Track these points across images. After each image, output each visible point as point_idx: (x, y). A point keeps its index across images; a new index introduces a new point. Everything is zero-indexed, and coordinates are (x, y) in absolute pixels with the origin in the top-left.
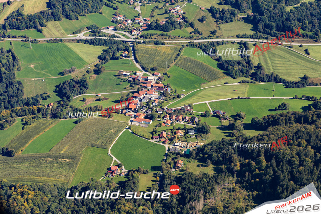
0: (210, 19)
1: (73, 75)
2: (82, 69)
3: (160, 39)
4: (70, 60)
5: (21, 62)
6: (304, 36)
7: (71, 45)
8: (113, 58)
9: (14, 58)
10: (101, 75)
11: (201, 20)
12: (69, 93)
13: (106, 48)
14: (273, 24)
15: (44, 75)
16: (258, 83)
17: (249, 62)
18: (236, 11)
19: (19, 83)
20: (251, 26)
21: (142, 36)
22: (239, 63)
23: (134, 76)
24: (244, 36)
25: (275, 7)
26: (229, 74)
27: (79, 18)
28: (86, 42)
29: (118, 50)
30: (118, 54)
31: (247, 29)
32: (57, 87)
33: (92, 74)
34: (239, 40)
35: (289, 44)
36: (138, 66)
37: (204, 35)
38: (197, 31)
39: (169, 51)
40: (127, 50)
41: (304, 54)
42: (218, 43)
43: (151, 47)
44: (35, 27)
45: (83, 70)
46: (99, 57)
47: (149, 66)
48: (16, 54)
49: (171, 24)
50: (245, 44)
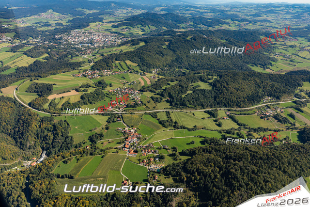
0: (152, 101)
1: (96, 131)
2: (100, 128)
3: (133, 112)
4: (94, 124)
5: (71, 126)
6: (191, 108)
8: (113, 122)
9: (68, 124)
10: (109, 130)
11: (148, 102)
12: (96, 140)
13: (109, 117)
14: (178, 103)
15: (83, 132)
16: (177, 130)
17: (171, 120)
18: (163, 98)
19: (72, 137)
20: (169, 104)
21: (124, 111)
22: (168, 121)
23: (124, 130)
25: (178, 96)
26: (164, 126)
27: (96, 103)
28: (100, 114)
29: (115, 117)
30: (115, 120)
31: (168, 105)
32: (89, 137)
33: (105, 129)
34: (166, 110)
35: (186, 111)
36: (125, 125)
37: (151, 109)
38: (147, 107)
39: (137, 117)
40: (119, 117)
41: (192, 115)
42: (157, 112)
43: (129, 115)
46: (107, 121)
47: (130, 125)
48: (68, 122)
49: (136, 105)
50: (168, 112)
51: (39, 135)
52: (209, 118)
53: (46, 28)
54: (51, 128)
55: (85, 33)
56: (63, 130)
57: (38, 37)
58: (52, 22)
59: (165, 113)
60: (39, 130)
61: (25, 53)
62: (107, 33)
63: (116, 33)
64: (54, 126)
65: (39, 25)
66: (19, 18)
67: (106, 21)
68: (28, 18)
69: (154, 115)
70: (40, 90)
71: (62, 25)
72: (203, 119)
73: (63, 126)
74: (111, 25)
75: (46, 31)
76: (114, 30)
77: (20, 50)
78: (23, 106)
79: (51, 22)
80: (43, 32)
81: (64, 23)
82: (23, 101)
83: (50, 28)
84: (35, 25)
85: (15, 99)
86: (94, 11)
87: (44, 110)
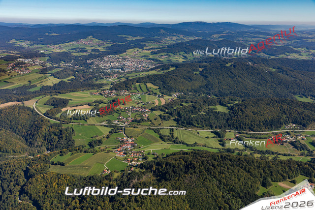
0: (159, 119)
1: (97, 138)
3: (137, 126)
4: (97, 132)
5: (76, 132)
6: (198, 127)
7: (98, 127)
8: (115, 133)
9: (73, 131)
10: (109, 139)
11: (155, 119)
13: (113, 128)
15: (85, 138)
16: (175, 144)
17: (173, 136)
18: (171, 116)
19: (73, 140)
21: (129, 125)
22: (168, 136)
23: (122, 139)
24: (173, 126)
26: (163, 140)
27: (104, 116)
28: (105, 126)
29: (118, 129)
30: (117, 131)
32: (89, 142)
33: (105, 138)
34: (170, 128)
35: (191, 130)
36: (125, 135)
37: (156, 125)
38: (153, 123)
39: (139, 130)
40: (122, 129)
41: (197, 134)
42: (161, 129)
43: (133, 129)
44: (84, 119)
45: (102, 136)
46: (109, 132)
47: (129, 136)
48: (74, 129)
49: (142, 120)
50: (172, 129)
51: (47, 138)
52: (214, 137)
53: (81, 54)
54: (58, 132)
55: (119, 59)
56: (67, 135)
57: (70, 62)
58: (89, 49)
59: (168, 130)
60: (48, 133)
61: (53, 75)
62: (142, 59)
63: (153, 59)
64: (61, 131)
65: (74, 51)
66: (57, 44)
67: (147, 48)
68: (66, 44)
69: (157, 131)
70: (56, 103)
71: (98, 50)
72: (207, 138)
73: (69, 132)
74: (150, 51)
75: (80, 57)
76: (151, 57)
77: (50, 72)
78: (38, 114)
79: (87, 48)
80: (76, 57)
81: (101, 49)
82: (40, 112)
83: (85, 54)
84: (71, 51)
85: (34, 109)
86: (139, 38)
87: (55, 119)
